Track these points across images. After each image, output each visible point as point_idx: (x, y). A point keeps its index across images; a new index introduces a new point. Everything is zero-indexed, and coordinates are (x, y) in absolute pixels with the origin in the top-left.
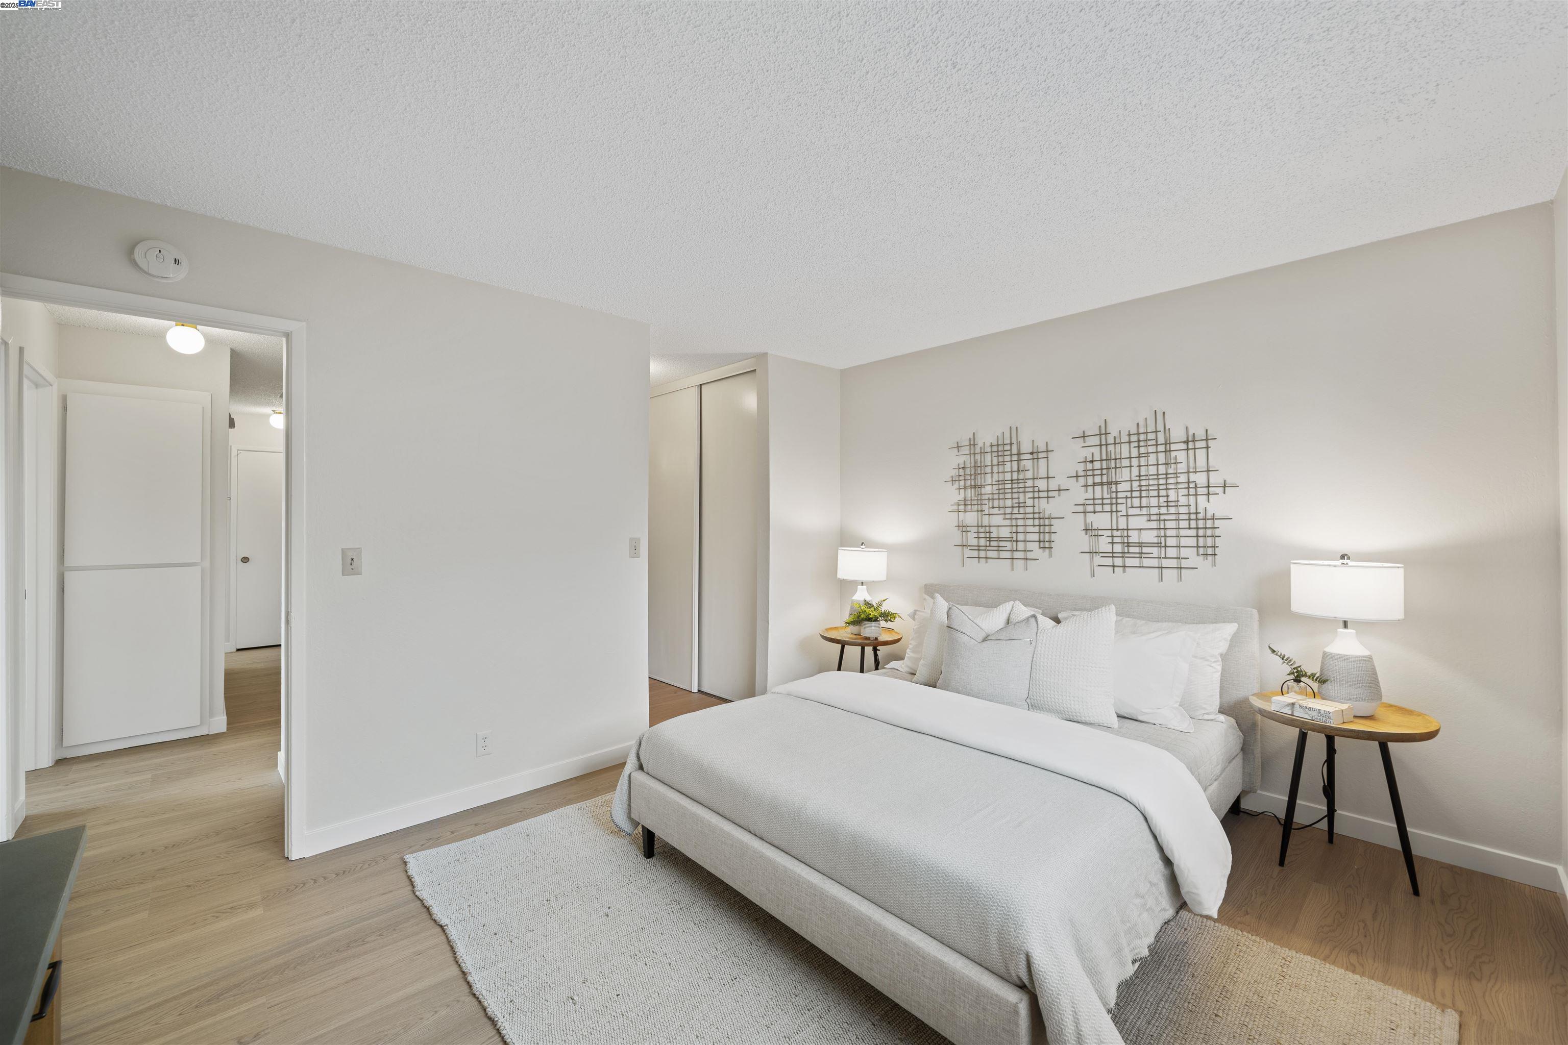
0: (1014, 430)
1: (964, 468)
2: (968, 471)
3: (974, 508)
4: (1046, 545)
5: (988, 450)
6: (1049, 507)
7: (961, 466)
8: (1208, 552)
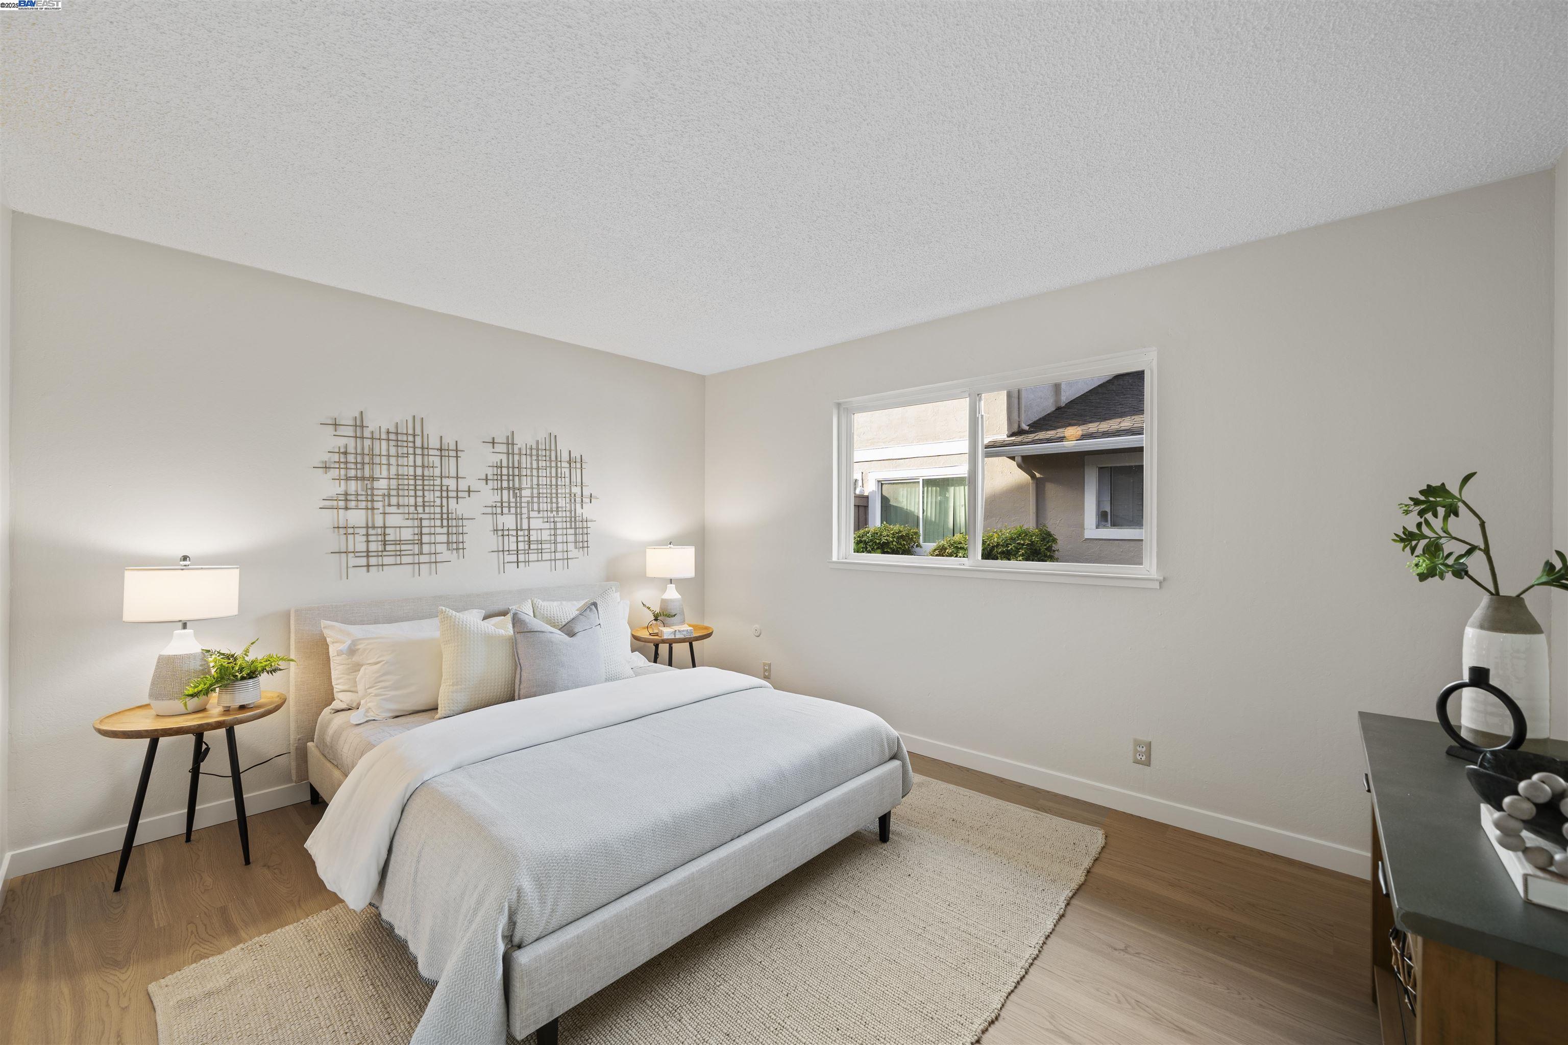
0: (418, 422)
1: (345, 453)
2: (351, 458)
3: (363, 505)
4: (456, 545)
5: (384, 436)
6: (459, 508)
7: (342, 450)
8: (582, 544)
